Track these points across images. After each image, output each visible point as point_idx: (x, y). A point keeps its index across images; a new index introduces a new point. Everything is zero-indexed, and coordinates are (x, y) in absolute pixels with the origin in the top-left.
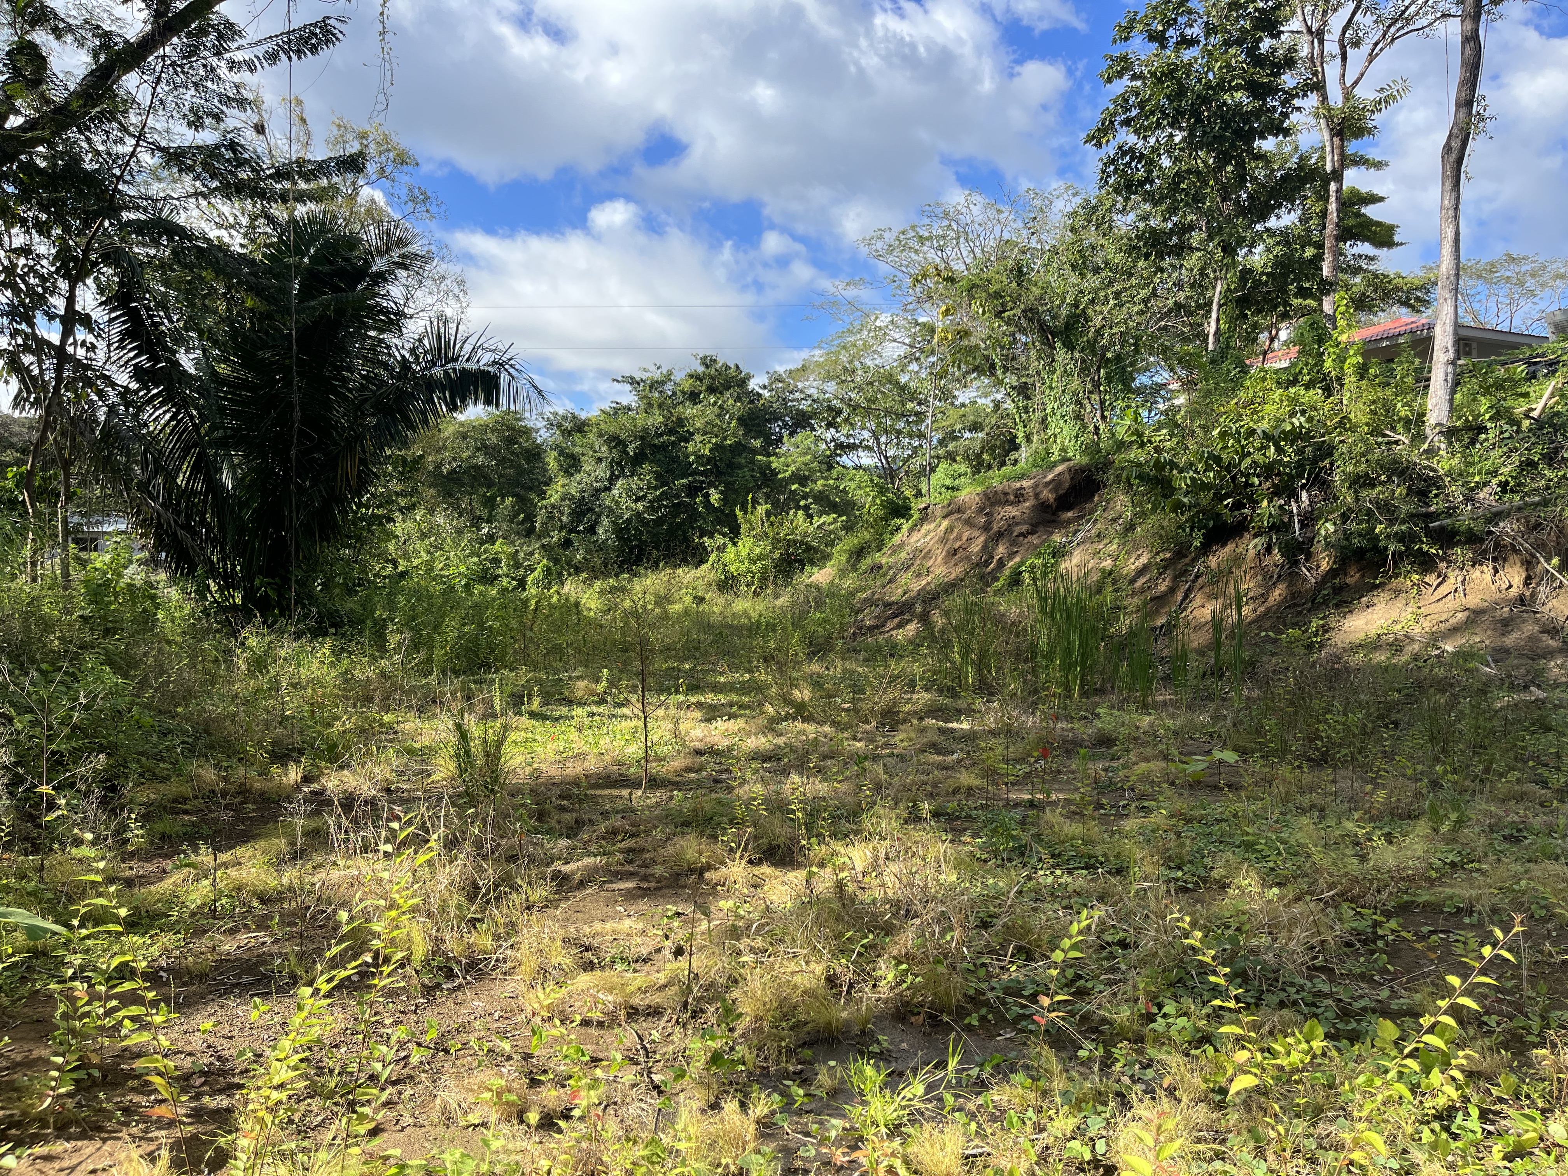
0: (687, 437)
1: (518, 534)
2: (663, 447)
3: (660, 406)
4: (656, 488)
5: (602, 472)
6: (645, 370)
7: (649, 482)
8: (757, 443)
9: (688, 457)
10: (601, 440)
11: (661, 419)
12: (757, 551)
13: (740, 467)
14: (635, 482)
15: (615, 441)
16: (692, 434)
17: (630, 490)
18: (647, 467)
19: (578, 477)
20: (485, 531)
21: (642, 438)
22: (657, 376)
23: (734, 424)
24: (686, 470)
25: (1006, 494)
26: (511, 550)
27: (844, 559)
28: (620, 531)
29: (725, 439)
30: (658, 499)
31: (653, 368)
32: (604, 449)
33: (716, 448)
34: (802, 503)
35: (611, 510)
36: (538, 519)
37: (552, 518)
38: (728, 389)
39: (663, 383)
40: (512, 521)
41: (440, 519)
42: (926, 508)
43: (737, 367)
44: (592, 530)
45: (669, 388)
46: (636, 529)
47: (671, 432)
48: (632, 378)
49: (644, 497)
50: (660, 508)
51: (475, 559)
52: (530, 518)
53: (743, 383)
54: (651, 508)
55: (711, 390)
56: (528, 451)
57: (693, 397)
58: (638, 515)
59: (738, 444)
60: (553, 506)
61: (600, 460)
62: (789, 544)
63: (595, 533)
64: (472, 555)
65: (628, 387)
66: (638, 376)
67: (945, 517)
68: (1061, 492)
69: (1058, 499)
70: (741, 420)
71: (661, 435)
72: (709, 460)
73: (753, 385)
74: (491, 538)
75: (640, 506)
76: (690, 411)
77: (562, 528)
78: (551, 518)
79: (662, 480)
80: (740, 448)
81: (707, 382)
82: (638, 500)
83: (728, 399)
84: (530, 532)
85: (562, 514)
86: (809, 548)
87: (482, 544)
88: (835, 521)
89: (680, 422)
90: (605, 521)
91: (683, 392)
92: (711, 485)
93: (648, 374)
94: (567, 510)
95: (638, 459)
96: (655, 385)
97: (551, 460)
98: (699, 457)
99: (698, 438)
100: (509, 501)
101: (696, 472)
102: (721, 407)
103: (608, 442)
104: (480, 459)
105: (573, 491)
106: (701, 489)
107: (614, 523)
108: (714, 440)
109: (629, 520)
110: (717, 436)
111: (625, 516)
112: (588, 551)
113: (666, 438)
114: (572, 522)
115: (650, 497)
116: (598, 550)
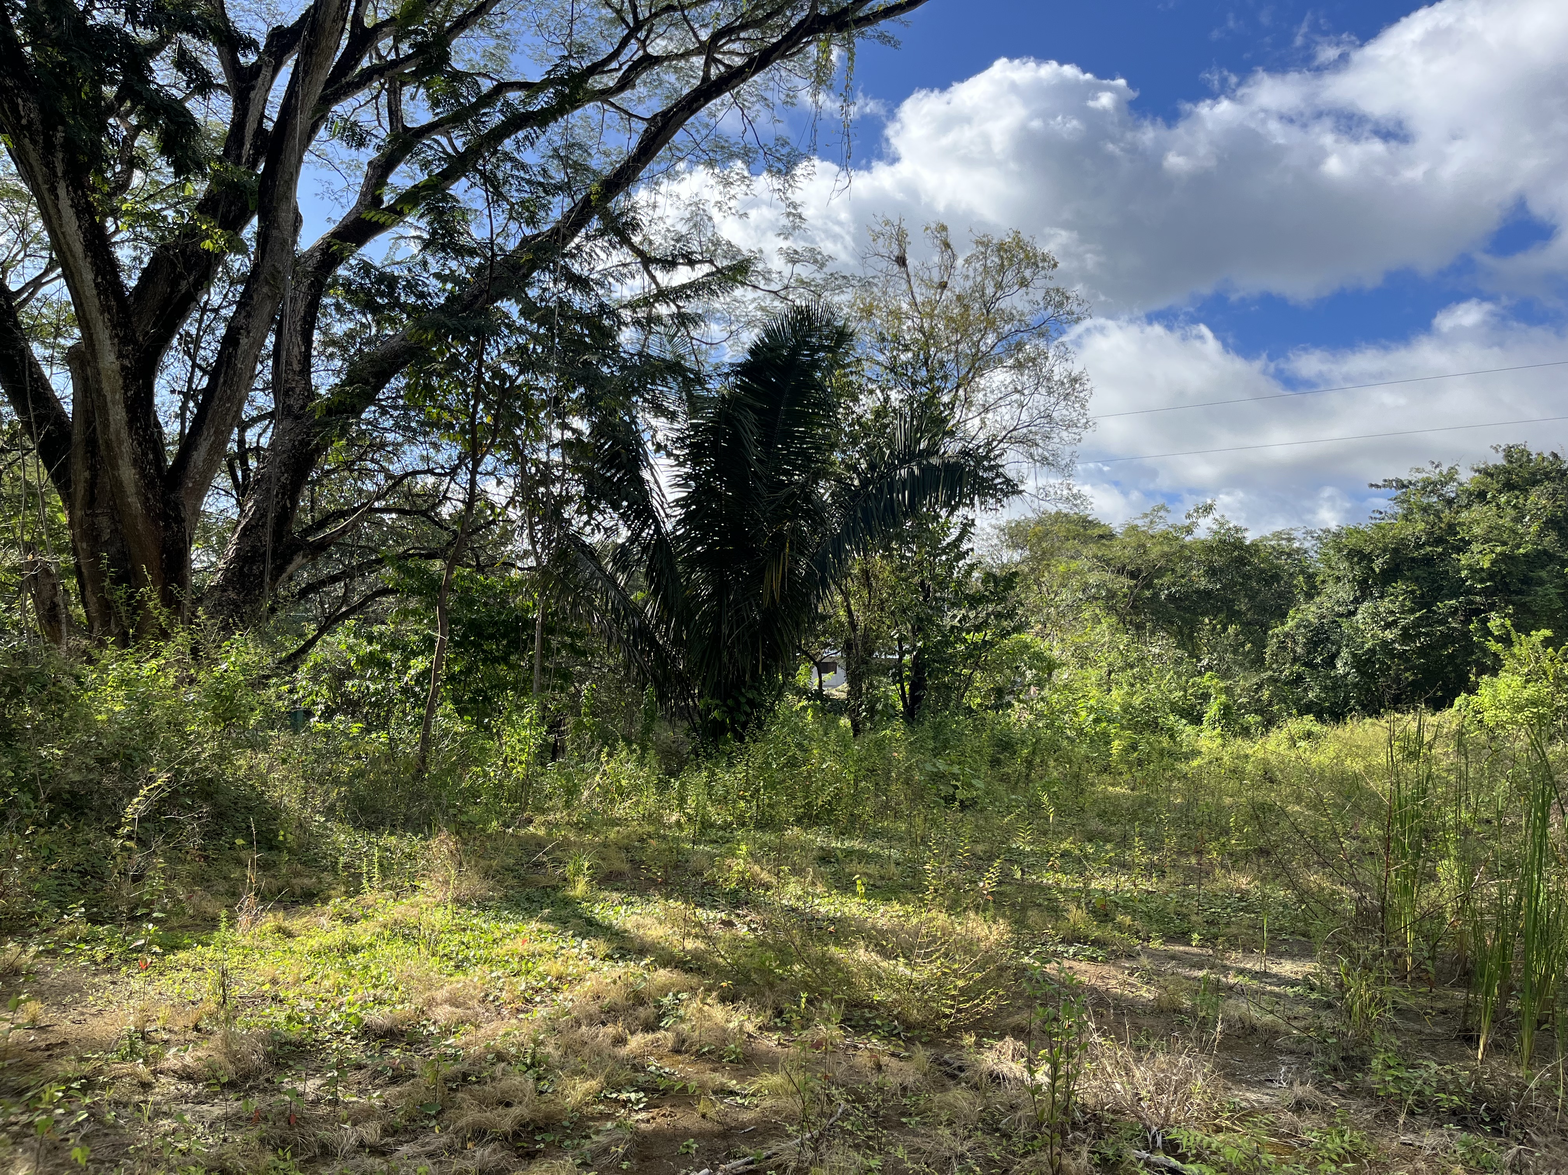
0: (1463, 546)
1: (1241, 665)
2: (1428, 561)
4: (1412, 611)
5: (1345, 592)
6: (1418, 470)
7: (1403, 605)
9: (1459, 571)
10: (1339, 556)
11: (1421, 526)
13: (1541, 582)
14: (1385, 605)
15: (1358, 556)
16: (1469, 543)
17: (1378, 614)
18: (1401, 586)
19: (1317, 600)
20: (1205, 662)
21: (1393, 551)
22: (1434, 476)
23: (1537, 527)
24: (1458, 589)
28: (1361, 663)
29: (1518, 546)
30: (1417, 624)
31: (1429, 467)
32: (1344, 565)
33: (1503, 559)
35: (1350, 638)
36: (1268, 651)
37: (1285, 648)
38: (1535, 483)
39: (1440, 484)
40: (1235, 652)
43: (1555, 456)
44: (1330, 661)
45: (1448, 490)
46: (1383, 663)
47: (1439, 541)
48: (1398, 481)
49: (1395, 622)
50: (1418, 635)
52: (1259, 649)
54: (1406, 636)
55: (1509, 486)
56: (1262, 572)
57: (1481, 498)
58: (1385, 644)
59: (1541, 553)
60: (1286, 635)
61: (1338, 578)
63: (1335, 667)
65: (1389, 493)
66: (1405, 477)
71: (1423, 546)
72: (1491, 575)
75: (1389, 635)
77: (1295, 660)
78: (1282, 647)
79: (1424, 602)
80: (1541, 559)
81: (1503, 477)
82: (1388, 626)
83: (1532, 497)
84: (1258, 662)
85: (1295, 642)
89: (1452, 528)
90: (1345, 653)
91: (1468, 493)
92: (1492, 607)
93: (1422, 475)
94: (1301, 639)
95: (1390, 575)
96: (1430, 487)
97: (1301, 583)
98: (1474, 571)
99: (1475, 547)
100: (1232, 629)
101: (1470, 591)
103: (1348, 557)
104: (1203, 583)
105: (1310, 617)
106: (1477, 612)
107: (1354, 655)
108: (1499, 549)
109: (1372, 651)
110: (1504, 544)
111: (1367, 646)
112: (1324, 688)
113: (1429, 549)
114: (1309, 653)
115: (1403, 622)
116: (1335, 688)
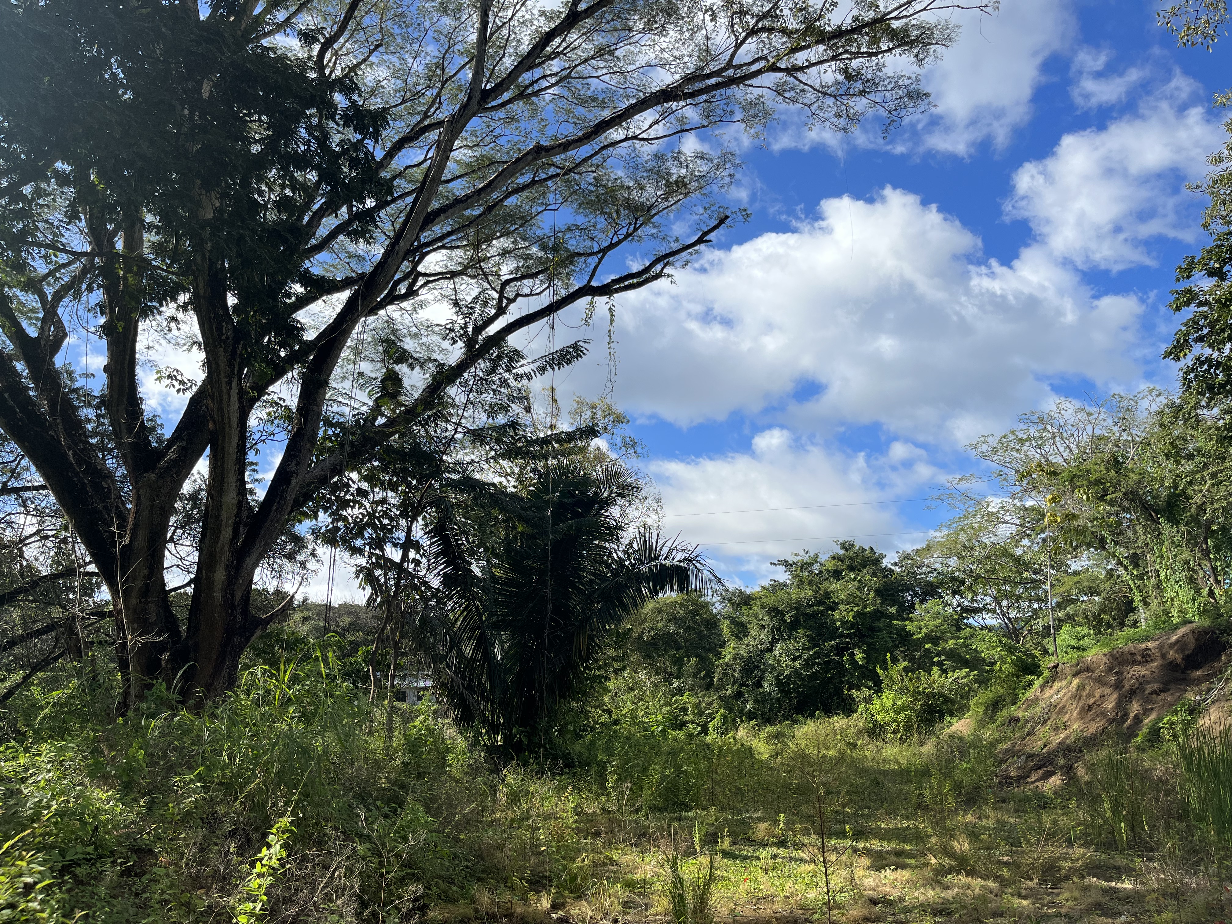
0: (834, 607)
1: (700, 687)
2: (814, 615)
3: (810, 583)
4: (809, 649)
5: (765, 636)
6: (796, 555)
7: (804, 644)
8: (892, 610)
9: (834, 623)
10: (764, 611)
11: (810, 593)
12: (899, 703)
13: (880, 630)
14: (792, 644)
15: (774, 612)
16: (838, 604)
17: (788, 650)
18: (801, 631)
19: (746, 641)
20: (675, 685)
21: (796, 608)
22: (806, 559)
23: (872, 595)
24: (833, 634)
25: (1133, 654)
26: (695, 700)
27: (981, 710)
28: (781, 685)
29: (865, 607)
30: (812, 658)
31: (802, 553)
32: (766, 618)
33: (858, 615)
34: (936, 659)
35: (773, 667)
36: (716, 675)
38: (865, 566)
39: (811, 564)
40: (695, 677)
41: (642, 676)
42: (1055, 667)
43: (872, 549)
44: (758, 684)
45: (816, 568)
46: (795, 683)
47: (820, 603)
48: (786, 561)
49: (800, 656)
50: (813, 665)
51: (668, 708)
52: (709, 675)
53: (877, 561)
54: (807, 665)
55: (851, 568)
56: (707, 621)
57: (837, 574)
58: (796, 671)
59: (877, 611)
60: (727, 665)
61: (763, 627)
62: (928, 696)
63: (761, 686)
64: (665, 705)
65: (782, 568)
66: (791, 559)
67: (1075, 675)
68: (1187, 652)
69: (1186, 658)
70: (876, 591)
71: (812, 606)
72: (853, 625)
73: (886, 563)
74: (680, 691)
75: (797, 664)
76: (835, 586)
77: (734, 682)
78: (726, 674)
79: (814, 642)
80: (878, 614)
81: (847, 562)
82: (795, 659)
83: (866, 575)
84: (709, 686)
85: (734, 671)
86: (947, 700)
87: (673, 696)
88: (967, 675)
89: (827, 595)
90: (769, 677)
91: (828, 571)
92: (855, 646)
93: (799, 558)
94: (738, 668)
95: (794, 626)
96: (805, 566)
97: (725, 627)
98: (844, 623)
99: (842, 607)
100: (693, 660)
101: (842, 635)
102: (859, 582)
103: (769, 612)
104: (671, 628)
105: (742, 652)
106: (847, 649)
107: (777, 678)
108: (856, 609)
109: (789, 676)
110: (858, 605)
111: (786, 673)
112: (756, 701)
113: (815, 608)
114: (742, 677)
115: (805, 656)
116: (764, 701)
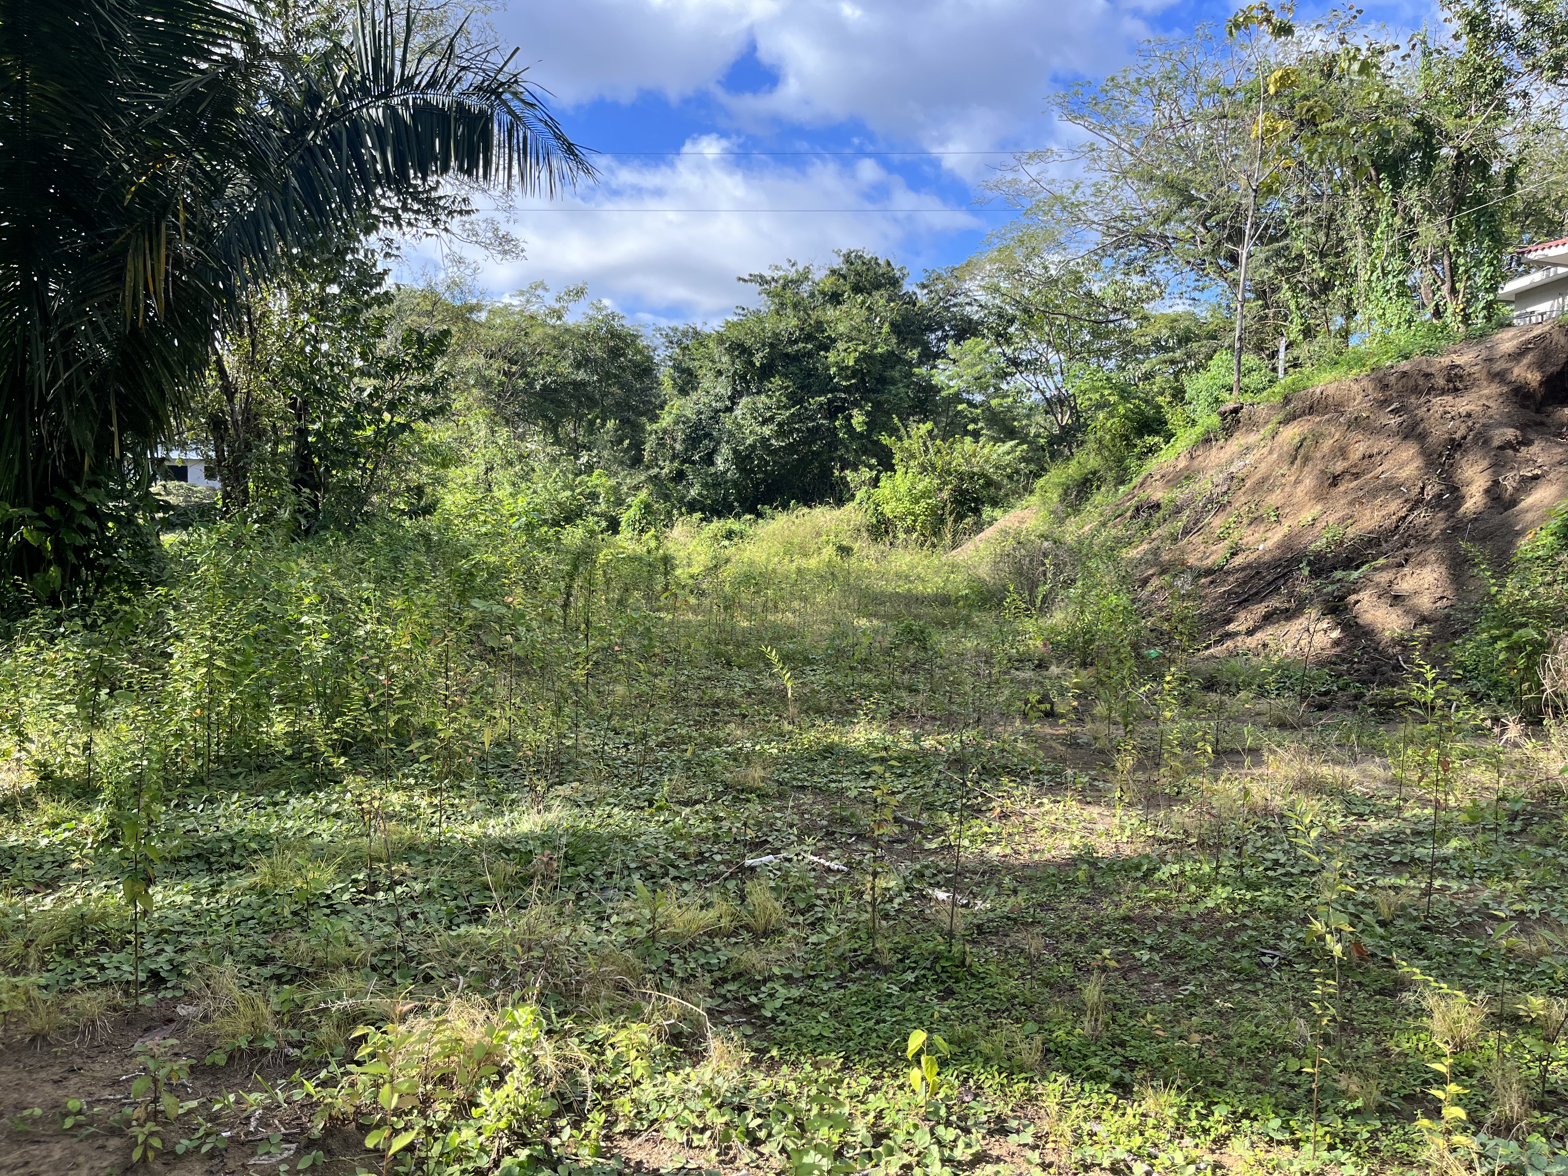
0: (828, 345)
1: (622, 463)
2: (798, 357)
3: (795, 306)
4: (786, 408)
5: (723, 388)
6: (777, 268)
7: (779, 401)
8: (914, 354)
9: (828, 368)
10: (722, 348)
11: (794, 322)
12: (920, 487)
13: (894, 382)
14: (762, 401)
15: (739, 349)
16: (834, 341)
17: (756, 410)
18: (777, 381)
19: (694, 396)
20: (584, 459)
21: (771, 345)
22: (792, 274)
23: (886, 328)
24: (826, 385)
25: (1428, 376)
26: (612, 482)
27: (1055, 496)
28: (741, 459)
29: (875, 346)
30: (789, 421)
31: (786, 266)
32: (725, 359)
33: (865, 357)
34: (971, 427)
35: (731, 434)
36: (647, 447)
37: (663, 445)
38: (878, 287)
39: (797, 282)
40: (615, 449)
41: (531, 445)
42: (1236, 411)
43: (888, 263)
44: (709, 459)
45: (805, 289)
46: (761, 458)
47: (809, 338)
48: (761, 277)
49: (771, 419)
50: (791, 432)
51: (568, 493)
52: (637, 446)
53: (894, 282)
54: (781, 433)
55: (857, 289)
56: (636, 365)
57: (835, 298)
58: (764, 441)
59: (891, 353)
60: (665, 431)
61: (720, 373)
62: (961, 477)
63: (712, 464)
64: (565, 488)
65: (757, 288)
66: (768, 274)
67: (1286, 421)
68: (1551, 370)
69: (1548, 382)
70: (892, 324)
71: (796, 342)
72: (854, 373)
73: (908, 287)
74: (590, 468)
75: (767, 431)
76: (831, 313)
77: (674, 457)
78: (661, 444)
79: (795, 399)
80: (892, 359)
81: (852, 278)
82: (764, 422)
83: (879, 298)
84: (637, 461)
85: (675, 440)
86: (989, 483)
87: (577, 475)
89: (819, 326)
90: (725, 450)
91: (823, 293)
92: (856, 404)
93: (781, 273)
94: (680, 436)
95: (766, 372)
96: (789, 284)
97: (665, 375)
98: (842, 369)
99: (841, 345)
100: (610, 424)
101: (835, 389)
102: (869, 308)
103: (730, 350)
104: (581, 375)
105: (688, 413)
106: (842, 409)
107: (735, 451)
108: (861, 348)
109: (753, 447)
110: (865, 343)
111: (748, 442)
112: (705, 485)
113: (801, 345)
114: (686, 450)
115: (779, 418)
116: (716, 485)
